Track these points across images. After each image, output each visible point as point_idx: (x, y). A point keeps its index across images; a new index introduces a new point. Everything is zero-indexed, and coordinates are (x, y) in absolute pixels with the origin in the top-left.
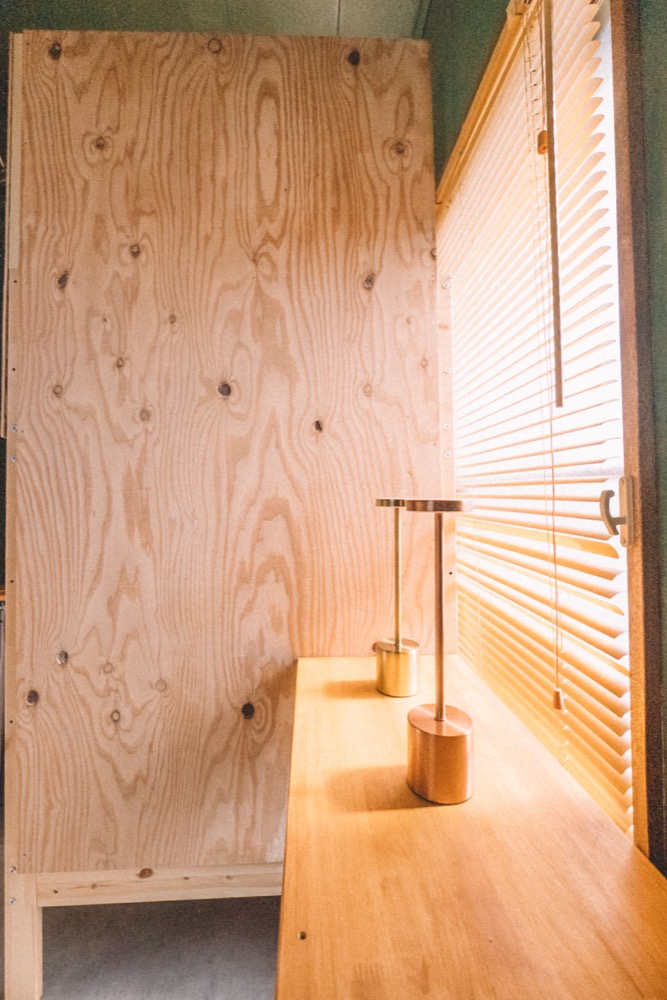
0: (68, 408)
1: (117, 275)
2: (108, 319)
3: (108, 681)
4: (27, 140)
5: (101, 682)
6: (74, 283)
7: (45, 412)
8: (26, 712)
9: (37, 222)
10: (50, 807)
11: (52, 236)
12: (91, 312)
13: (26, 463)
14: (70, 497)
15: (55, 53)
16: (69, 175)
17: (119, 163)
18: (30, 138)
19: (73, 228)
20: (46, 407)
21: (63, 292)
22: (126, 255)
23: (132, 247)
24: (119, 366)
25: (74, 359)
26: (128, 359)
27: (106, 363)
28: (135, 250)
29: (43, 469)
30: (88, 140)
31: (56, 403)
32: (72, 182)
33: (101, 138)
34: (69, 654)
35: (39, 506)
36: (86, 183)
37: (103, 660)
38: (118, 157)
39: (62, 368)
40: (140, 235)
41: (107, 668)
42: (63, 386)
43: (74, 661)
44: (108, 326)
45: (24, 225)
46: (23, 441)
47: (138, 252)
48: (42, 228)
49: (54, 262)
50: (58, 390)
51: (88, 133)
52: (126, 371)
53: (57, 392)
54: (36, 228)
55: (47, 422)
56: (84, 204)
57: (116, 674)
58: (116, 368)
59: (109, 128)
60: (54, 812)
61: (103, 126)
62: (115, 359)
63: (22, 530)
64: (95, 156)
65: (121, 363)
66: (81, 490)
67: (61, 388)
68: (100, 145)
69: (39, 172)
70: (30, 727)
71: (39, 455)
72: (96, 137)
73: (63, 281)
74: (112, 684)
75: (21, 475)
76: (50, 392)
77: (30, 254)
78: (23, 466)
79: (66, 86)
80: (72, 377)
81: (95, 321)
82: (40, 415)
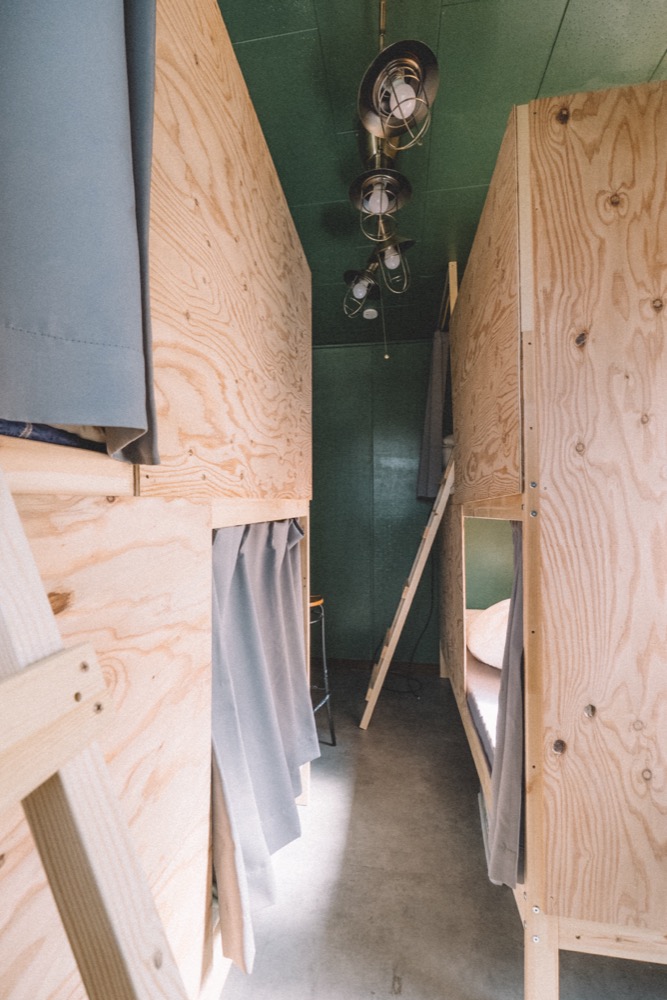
0: (592, 465)
1: (639, 331)
2: (631, 376)
3: (638, 738)
4: (538, 206)
5: (631, 739)
6: (594, 341)
7: (567, 469)
8: (553, 759)
9: (553, 284)
10: (577, 856)
11: (569, 297)
12: (612, 369)
13: (549, 519)
14: (595, 554)
15: (563, 118)
16: (583, 235)
17: (636, 217)
18: (542, 203)
19: (591, 287)
20: (569, 464)
21: (582, 351)
22: (649, 311)
23: (654, 302)
24: (644, 422)
25: (596, 417)
26: (651, 415)
27: (630, 419)
28: (658, 303)
29: (567, 525)
30: (602, 199)
31: (578, 461)
32: (587, 242)
33: (616, 195)
34: (597, 707)
35: (564, 560)
36: (602, 242)
37: (633, 718)
38: (635, 213)
39: (584, 426)
40: (662, 289)
41: (638, 726)
42: (586, 445)
43: (601, 714)
44: (631, 382)
45: (540, 288)
46: (547, 498)
47: (661, 306)
48: (558, 290)
49: (573, 323)
50: (581, 448)
51: (602, 192)
52: (651, 426)
53: (580, 448)
54: (552, 291)
55: (569, 479)
56: (601, 263)
57: (646, 732)
58: (642, 426)
59: (623, 184)
60: (582, 861)
61: (617, 183)
62: (639, 416)
63: (547, 584)
64: (610, 214)
65: (645, 420)
66: (606, 546)
67: (584, 446)
68: (615, 202)
69: (552, 235)
70: (558, 775)
71: (563, 512)
72: (609, 195)
73: (581, 340)
74: (644, 743)
75: (545, 530)
76: (573, 450)
77: (547, 316)
78: (548, 523)
79: (576, 147)
80: (594, 435)
81: (617, 379)
82: (562, 472)
